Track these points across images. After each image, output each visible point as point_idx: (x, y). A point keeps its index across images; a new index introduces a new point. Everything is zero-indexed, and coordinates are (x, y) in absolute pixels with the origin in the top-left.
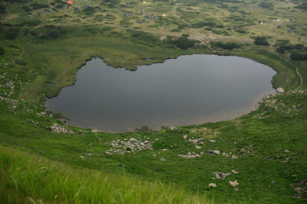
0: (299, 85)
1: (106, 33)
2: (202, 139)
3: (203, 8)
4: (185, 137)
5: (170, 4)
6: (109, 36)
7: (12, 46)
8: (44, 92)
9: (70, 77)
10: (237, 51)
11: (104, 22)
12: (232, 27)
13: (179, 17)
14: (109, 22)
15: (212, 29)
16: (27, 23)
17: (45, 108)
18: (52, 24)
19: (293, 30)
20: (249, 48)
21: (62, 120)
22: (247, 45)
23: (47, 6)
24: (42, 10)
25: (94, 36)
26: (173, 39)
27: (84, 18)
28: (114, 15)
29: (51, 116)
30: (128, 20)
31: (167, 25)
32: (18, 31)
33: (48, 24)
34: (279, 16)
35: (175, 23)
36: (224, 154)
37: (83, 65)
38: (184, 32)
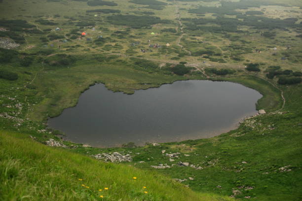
0: (281, 107)
1: (112, 61)
2: (178, 153)
3: (207, 38)
4: (163, 151)
5: (176, 35)
6: (114, 64)
7: (26, 73)
8: (47, 112)
9: (73, 100)
10: (229, 77)
11: (111, 51)
12: (229, 55)
13: (182, 46)
14: (116, 51)
15: (210, 57)
16: (42, 52)
17: (47, 126)
18: (64, 53)
19: (286, 58)
20: (240, 74)
21: (59, 137)
22: (240, 71)
23: (63, 37)
24: (58, 40)
25: (101, 64)
26: (171, 66)
27: (94, 48)
28: (122, 45)
29: (50, 133)
30: (134, 50)
31: (168, 53)
32: (32, 59)
33: (60, 53)
34: (278, 45)
35: (176, 52)
36: (192, 165)
37: (86, 89)
38: (183, 59)
